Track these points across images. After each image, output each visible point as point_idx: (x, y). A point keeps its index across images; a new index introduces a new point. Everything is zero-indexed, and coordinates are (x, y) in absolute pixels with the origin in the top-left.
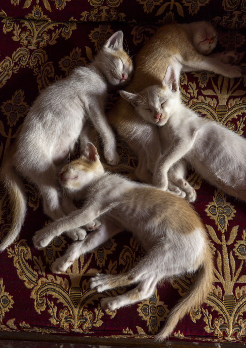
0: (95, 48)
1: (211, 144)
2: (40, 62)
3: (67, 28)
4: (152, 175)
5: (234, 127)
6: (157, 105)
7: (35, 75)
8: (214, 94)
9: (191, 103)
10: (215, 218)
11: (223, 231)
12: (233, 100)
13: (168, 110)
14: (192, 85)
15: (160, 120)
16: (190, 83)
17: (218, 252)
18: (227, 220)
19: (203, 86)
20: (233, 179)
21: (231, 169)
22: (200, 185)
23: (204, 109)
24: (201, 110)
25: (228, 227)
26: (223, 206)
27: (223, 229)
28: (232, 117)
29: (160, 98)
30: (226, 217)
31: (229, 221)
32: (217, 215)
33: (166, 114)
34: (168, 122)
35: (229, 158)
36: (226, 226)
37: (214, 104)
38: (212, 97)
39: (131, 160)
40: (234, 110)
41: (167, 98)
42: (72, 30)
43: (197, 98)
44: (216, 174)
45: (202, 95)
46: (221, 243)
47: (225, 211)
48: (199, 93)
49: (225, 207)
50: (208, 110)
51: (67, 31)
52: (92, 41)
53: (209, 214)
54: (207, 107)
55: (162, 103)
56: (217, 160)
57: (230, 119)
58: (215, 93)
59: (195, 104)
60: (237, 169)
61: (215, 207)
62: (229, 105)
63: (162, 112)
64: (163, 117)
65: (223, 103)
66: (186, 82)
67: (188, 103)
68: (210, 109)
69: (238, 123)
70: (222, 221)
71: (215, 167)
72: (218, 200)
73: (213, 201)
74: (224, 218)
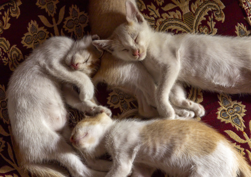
0: (47, 13)
1: (196, 56)
2: (4, 50)
3: (13, 6)
4: (156, 108)
5: (206, 29)
6: (131, 43)
7: (5, 64)
8: (175, 6)
9: (158, 24)
10: (229, 121)
11: (242, 130)
12: (194, 4)
13: (143, 43)
14: (151, 7)
15: (139, 55)
16: (148, 6)
17: (247, 150)
18: (241, 118)
19: (161, 4)
20: (230, 79)
21: (224, 71)
22: (202, 97)
23: (172, 24)
24: (170, 27)
25: (245, 123)
26: (232, 107)
27: (241, 127)
28: (200, 20)
29: (131, 34)
30: (238, 115)
31: (243, 118)
32: (230, 118)
33: (142, 47)
34: (148, 54)
35: (218, 62)
36: (243, 124)
37: (179, 16)
38: (174, 10)
39: (130, 103)
40: (199, 13)
41: (137, 33)
42: (19, 6)
43: (162, 17)
44: (213, 81)
45: (164, 12)
46: (245, 142)
47: (236, 110)
48: (161, 12)
49: (233, 106)
50: (176, 24)
51: (14, 10)
52: (42, 8)
53: (223, 120)
54: (174, 22)
55: (135, 39)
56: (208, 69)
57: (199, 23)
58: (175, 4)
59: (162, 23)
60: (230, 69)
61: (224, 110)
62: (193, 11)
63: (138, 48)
64: (141, 52)
65: (186, 10)
66: (144, 7)
67: (156, 25)
68: (178, 22)
69: (209, 23)
70: (237, 121)
71: (210, 76)
72: (224, 103)
73: (221, 106)
74: (238, 117)
